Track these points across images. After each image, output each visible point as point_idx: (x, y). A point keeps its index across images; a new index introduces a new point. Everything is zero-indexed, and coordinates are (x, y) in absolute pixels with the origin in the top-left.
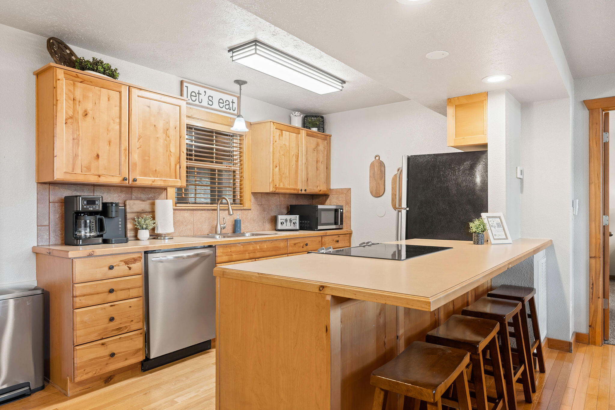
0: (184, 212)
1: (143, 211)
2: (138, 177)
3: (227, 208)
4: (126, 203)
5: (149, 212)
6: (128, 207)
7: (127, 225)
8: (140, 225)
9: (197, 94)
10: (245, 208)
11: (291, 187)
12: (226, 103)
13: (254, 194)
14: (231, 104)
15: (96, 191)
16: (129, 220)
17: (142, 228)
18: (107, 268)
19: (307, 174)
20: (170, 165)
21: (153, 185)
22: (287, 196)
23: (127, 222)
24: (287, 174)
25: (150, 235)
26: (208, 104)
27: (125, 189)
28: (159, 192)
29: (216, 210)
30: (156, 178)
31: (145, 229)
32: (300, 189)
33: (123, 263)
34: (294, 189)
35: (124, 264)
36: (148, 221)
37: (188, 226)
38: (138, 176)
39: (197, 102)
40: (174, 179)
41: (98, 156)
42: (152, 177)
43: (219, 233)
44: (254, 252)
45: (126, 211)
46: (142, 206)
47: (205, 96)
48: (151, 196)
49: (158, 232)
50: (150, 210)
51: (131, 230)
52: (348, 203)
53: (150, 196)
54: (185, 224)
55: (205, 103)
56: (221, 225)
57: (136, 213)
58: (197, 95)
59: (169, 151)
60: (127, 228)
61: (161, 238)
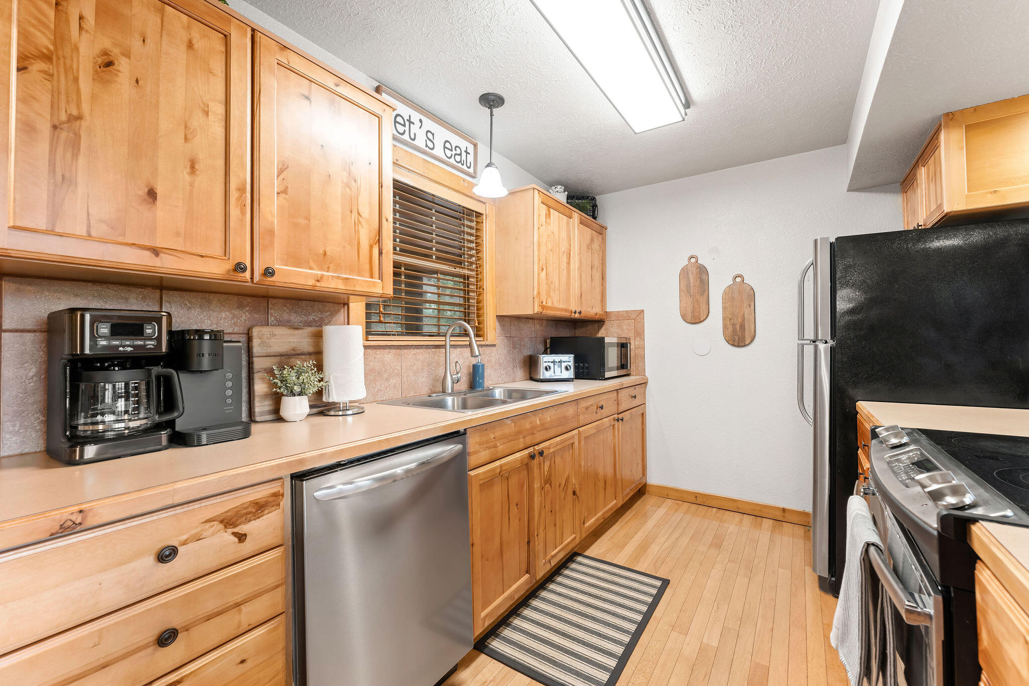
0: (383, 351)
1: (294, 353)
2: (277, 267)
3: (468, 343)
4: (252, 333)
5: (310, 354)
6: (256, 343)
7: (253, 385)
8: (286, 386)
9: (406, 121)
10: (487, 343)
11: (561, 306)
12: (456, 150)
13: (500, 318)
14: (464, 154)
15: (169, 302)
16: (259, 374)
17: (292, 391)
18: (151, 560)
19: (581, 286)
20: (359, 244)
21: (317, 289)
22: (544, 323)
23: (253, 379)
24: (557, 283)
25: (311, 407)
26: (427, 146)
27: (250, 300)
28: (332, 309)
29: (444, 346)
30: (325, 271)
31: (299, 395)
32: (574, 311)
33: (218, 526)
34: (566, 310)
35: (221, 526)
36: (306, 375)
37: (391, 380)
38: (277, 264)
39: (406, 137)
40: (366, 277)
41: (152, 194)
42: (316, 269)
43: (450, 391)
44: (531, 434)
45: (252, 353)
46: (292, 340)
47: (420, 128)
48: (314, 319)
49: (331, 400)
50: (310, 349)
51: (266, 396)
52: (640, 334)
53: (311, 318)
54: (385, 376)
55: (420, 142)
56: (454, 377)
57: (276, 356)
58: (407, 123)
59: (356, 213)
60: (254, 393)
61: (337, 413)
